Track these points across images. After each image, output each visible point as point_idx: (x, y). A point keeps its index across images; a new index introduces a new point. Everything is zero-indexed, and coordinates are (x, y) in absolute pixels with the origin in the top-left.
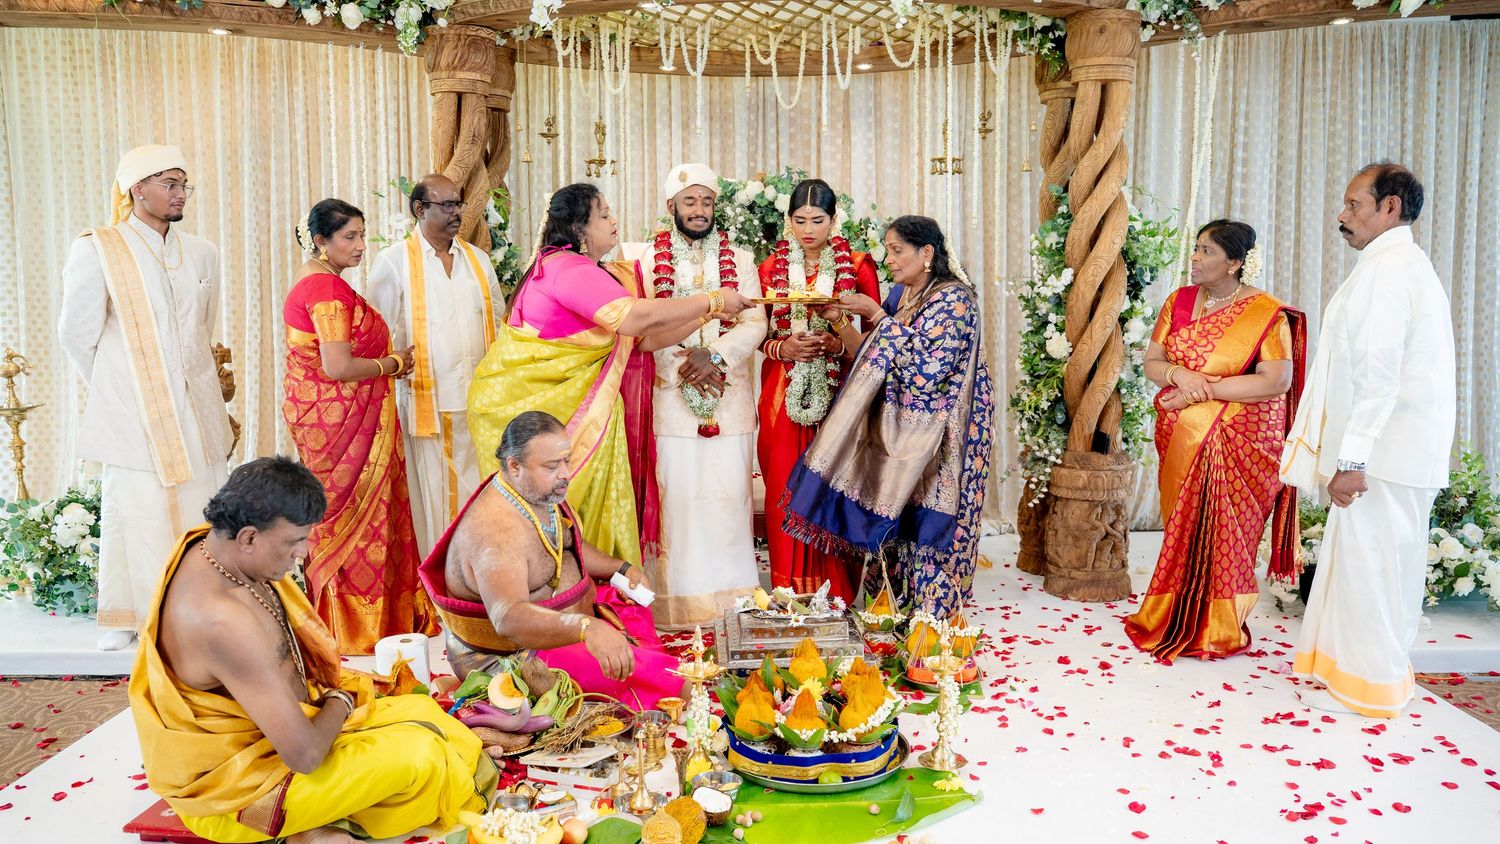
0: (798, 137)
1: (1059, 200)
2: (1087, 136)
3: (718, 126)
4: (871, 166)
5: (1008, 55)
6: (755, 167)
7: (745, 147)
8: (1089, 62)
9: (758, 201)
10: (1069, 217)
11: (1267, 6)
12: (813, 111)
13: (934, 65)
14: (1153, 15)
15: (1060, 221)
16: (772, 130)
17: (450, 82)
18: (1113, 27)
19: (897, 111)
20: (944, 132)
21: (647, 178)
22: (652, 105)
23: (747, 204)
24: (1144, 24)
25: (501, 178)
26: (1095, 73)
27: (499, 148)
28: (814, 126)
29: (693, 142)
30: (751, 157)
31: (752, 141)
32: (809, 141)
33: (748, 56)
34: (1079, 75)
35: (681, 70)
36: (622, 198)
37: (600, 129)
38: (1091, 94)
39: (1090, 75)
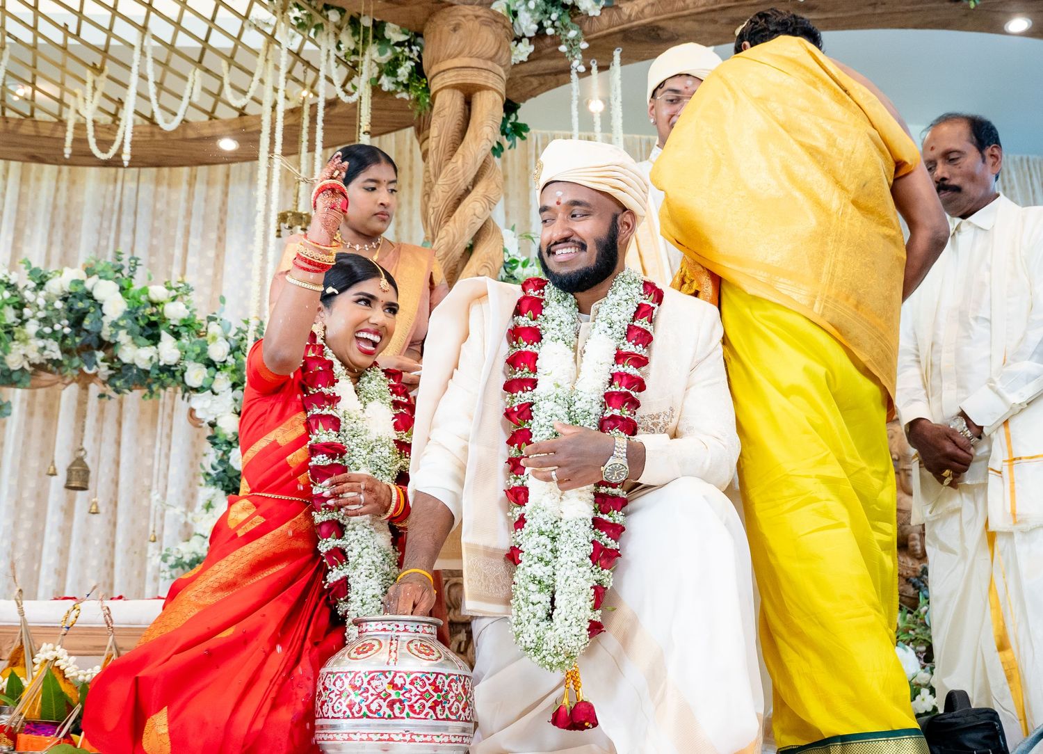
11: (653, 5)
14: (527, 24)
18: (470, 25)
23: (61, 293)
24: (518, 40)
26: (450, 78)
34: (437, 84)
38: (447, 104)
39: (446, 80)
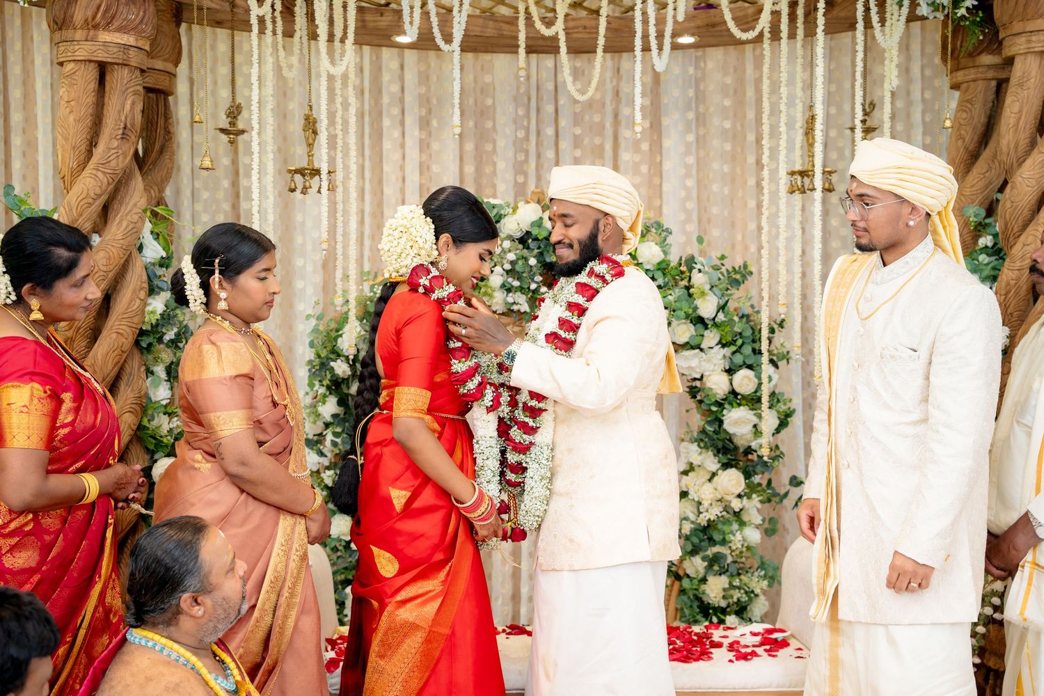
0: (586, 141)
1: (980, 228)
2: (1027, 134)
3: (471, 124)
4: (690, 183)
5: (903, 19)
6: (525, 184)
7: (510, 154)
8: (1031, 26)
9: (535, 232)
10: (997, 252)
12: (608, 102)
13: (792, 35)
15: (983, 258)
16: (550, 131)
17: (88, 46)
19: (727, 103)
20: (809, 131)
21: (368, 197)
22: (377, 90)
23: (519, 235)
25: (161, 191)
27: (157, 147)
28: (608, 125)
29: (435, 146)
30: (519, 168)
31: (520, 146)
32: (601, 147)
33: (522, 23)
34: (1016, 46)
35: (425, 42)
36: (340, 224)
37: (311, 125)
38: (1034, 73)
39: (1033, 45)
